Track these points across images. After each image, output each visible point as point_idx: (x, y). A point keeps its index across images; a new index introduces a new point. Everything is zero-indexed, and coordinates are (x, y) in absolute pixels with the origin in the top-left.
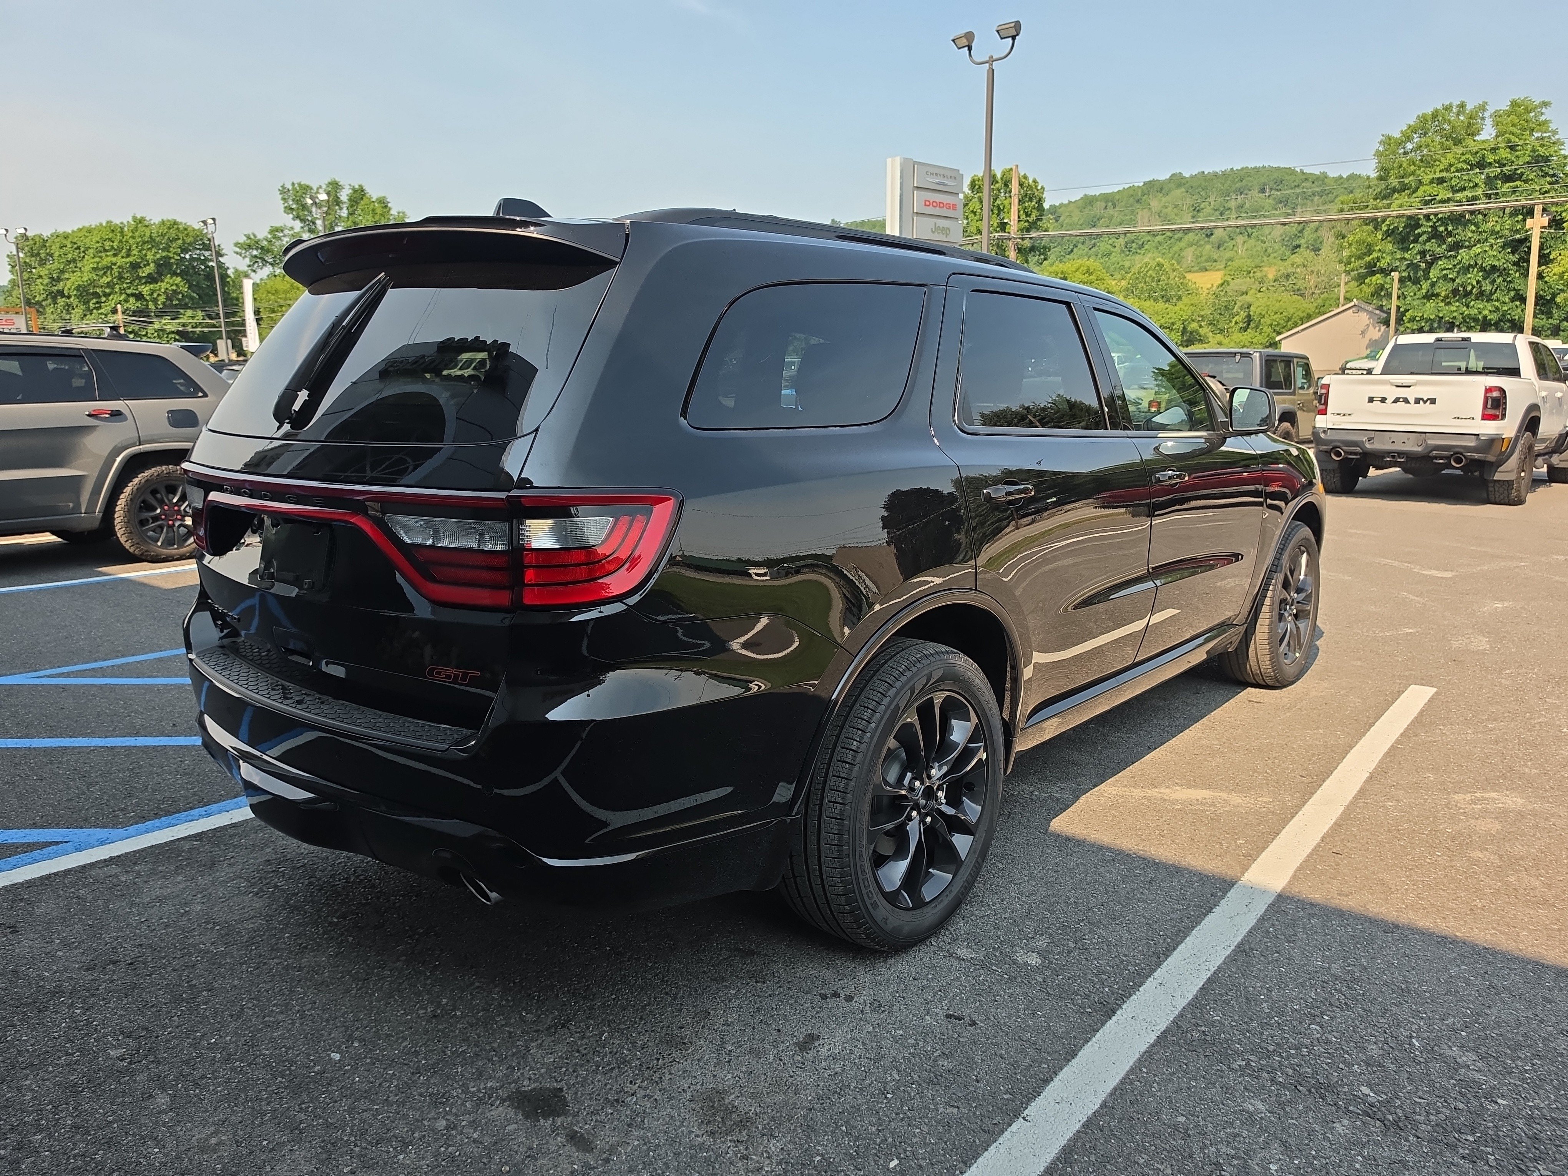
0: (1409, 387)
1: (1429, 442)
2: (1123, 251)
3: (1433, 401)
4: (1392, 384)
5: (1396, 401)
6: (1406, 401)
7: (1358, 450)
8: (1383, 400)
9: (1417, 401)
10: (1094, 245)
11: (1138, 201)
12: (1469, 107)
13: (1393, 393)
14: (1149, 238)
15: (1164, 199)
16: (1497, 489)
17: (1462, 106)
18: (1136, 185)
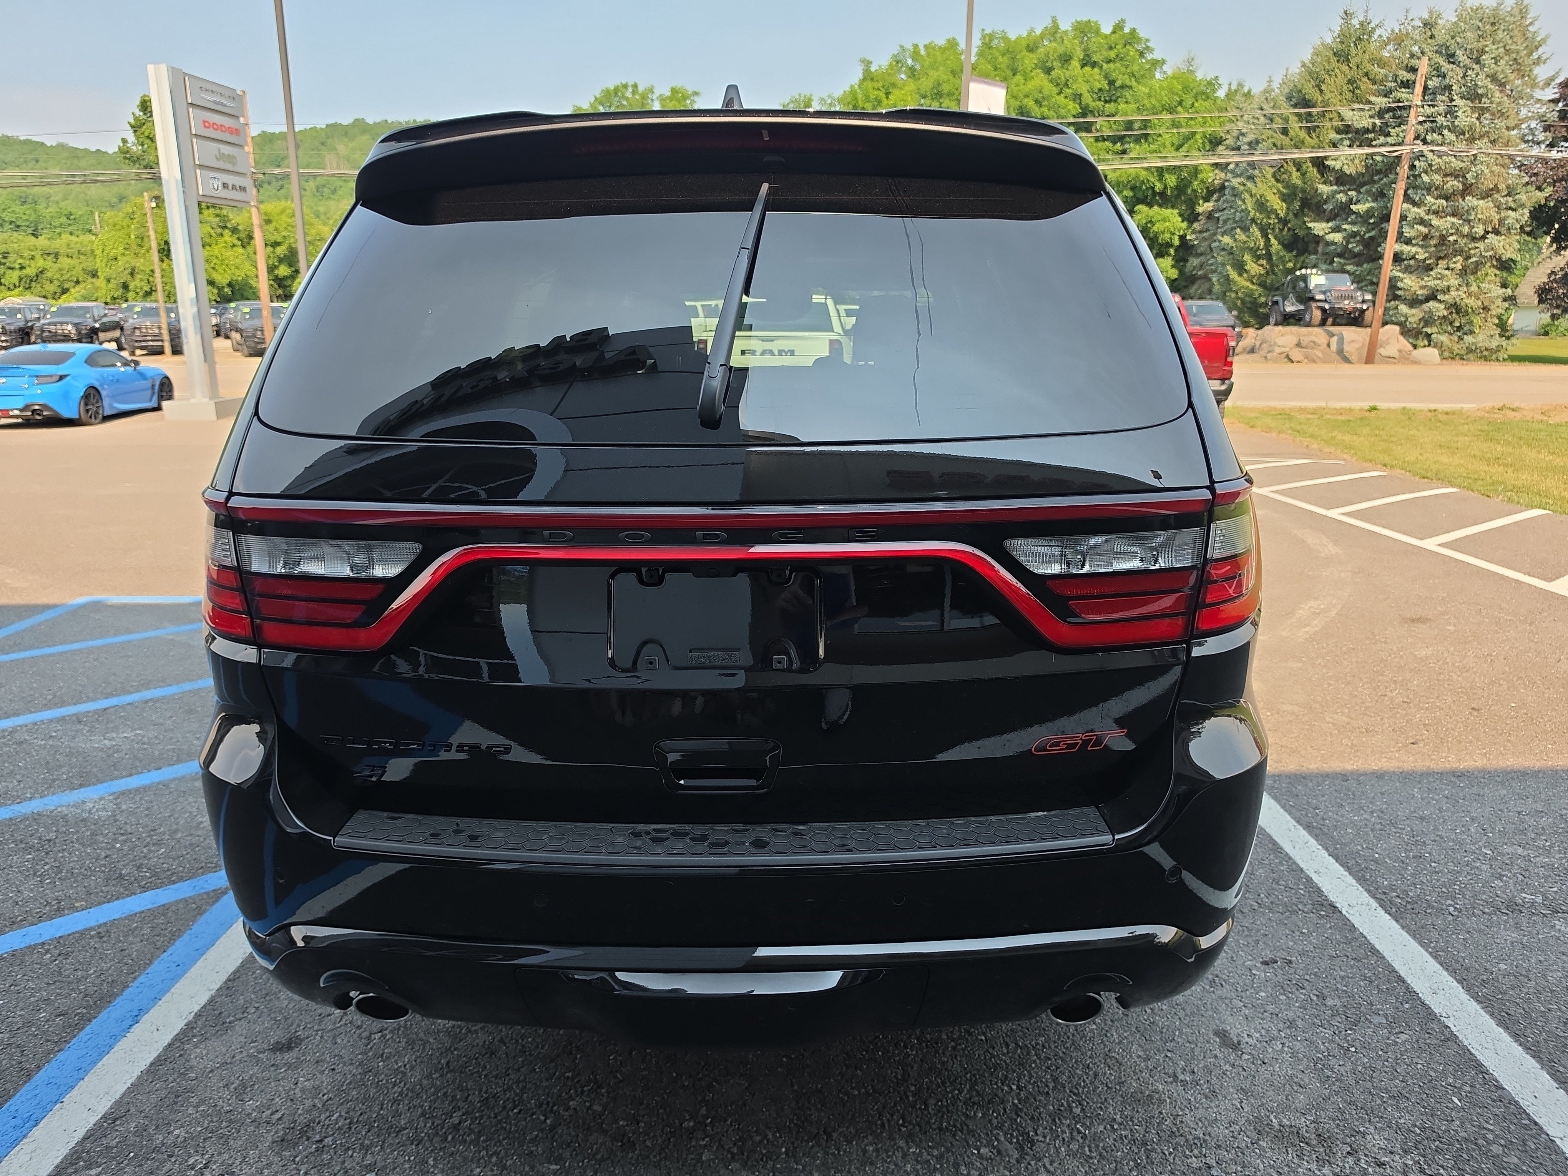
0: (772, 341)
2: (314, 196)
6: (771, 353)
10: (282, 187)
11: (323, 144)
12: (641, 89)
14: (341, 183)
15: (351, 145)
17: (635, 86)
18: (319, 127)
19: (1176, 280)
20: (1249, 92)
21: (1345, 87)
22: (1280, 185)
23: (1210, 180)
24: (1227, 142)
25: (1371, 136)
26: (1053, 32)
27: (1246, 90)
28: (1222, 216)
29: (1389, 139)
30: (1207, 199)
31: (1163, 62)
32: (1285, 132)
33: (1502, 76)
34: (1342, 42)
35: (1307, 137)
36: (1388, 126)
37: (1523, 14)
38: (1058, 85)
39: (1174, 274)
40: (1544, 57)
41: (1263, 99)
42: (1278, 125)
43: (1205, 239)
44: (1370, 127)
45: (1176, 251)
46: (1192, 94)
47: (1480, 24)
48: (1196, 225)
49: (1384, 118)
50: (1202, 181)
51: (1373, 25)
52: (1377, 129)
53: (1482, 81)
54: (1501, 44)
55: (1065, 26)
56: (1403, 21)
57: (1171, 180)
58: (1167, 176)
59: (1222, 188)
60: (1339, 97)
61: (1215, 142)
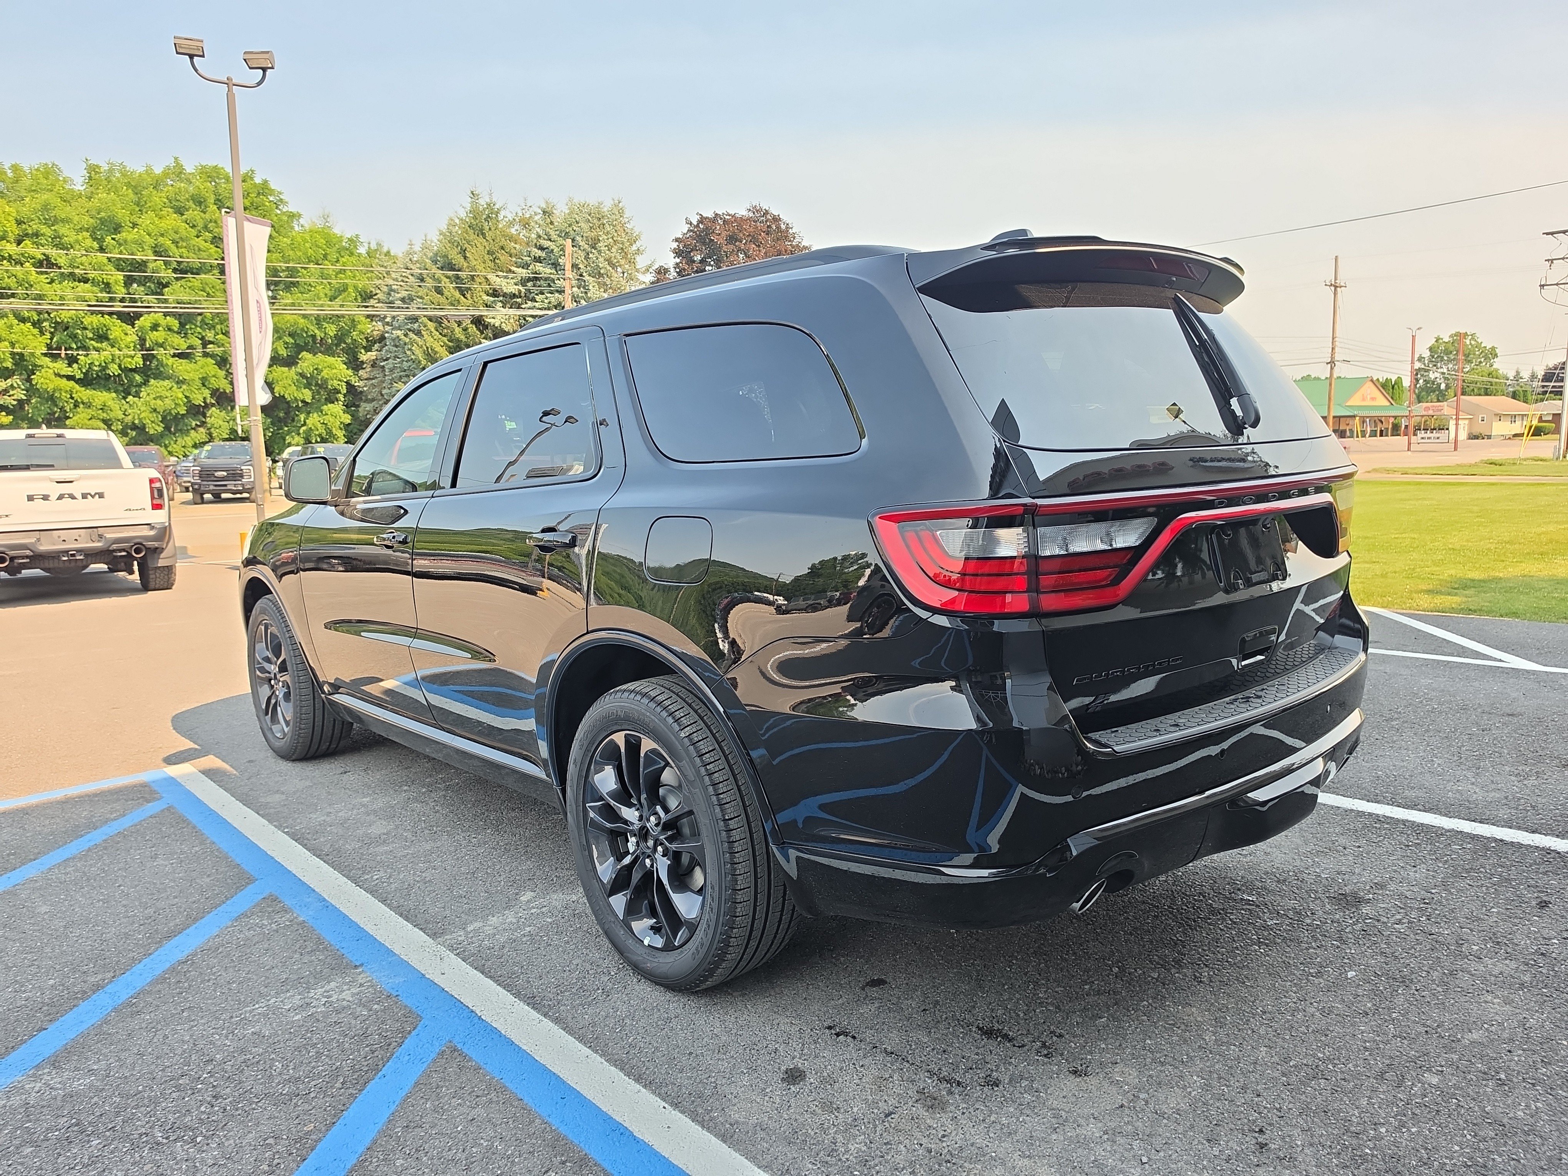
0: (71, 482)
1: (108, 536)
3: (101, 496)
4: (51, 480)
5: (61, 497)
6: (72, 497)
7: (28, 553)
8: (45, 498)
9: (84, 496)
13: (55, 490)
16: (158, 575)
19: (349, 424)
20: (388, 252)
21: (486, 257)
22: (445, 339)
23: (369, 331)
24: (378, 296)
25: (519, 300)
26: (178, 172)
27: (385, 250)
28: (389, 365)
29: (537, 305)
30: (368, 349)
31: (300, 216)
32: (438, 290)
33: (615, 261)
34: (475, 218)
35: (462, 297)
36: (531, 293)
37: (621, 212)
38: (194, 226)
39: (347, 419)
40: (641, 249)
41: (408, 260)
42: (430, 283)
43: (374, 386)
44: (517, 293)
45: (345, 395)
46: (335, 249)
47: (589, 218)
48: (361, 372)
49: (526, 286)
50: (362, 332)
51: (497, 206)
52: (523, 295)
53: (602, 263)
54: (610, 236)
55: (189, 169)
56: (524, 207)
57: (332, 330)
58: (325, 325)
59: (382, 339)
60: (483, 265)
61: (366, 296)
